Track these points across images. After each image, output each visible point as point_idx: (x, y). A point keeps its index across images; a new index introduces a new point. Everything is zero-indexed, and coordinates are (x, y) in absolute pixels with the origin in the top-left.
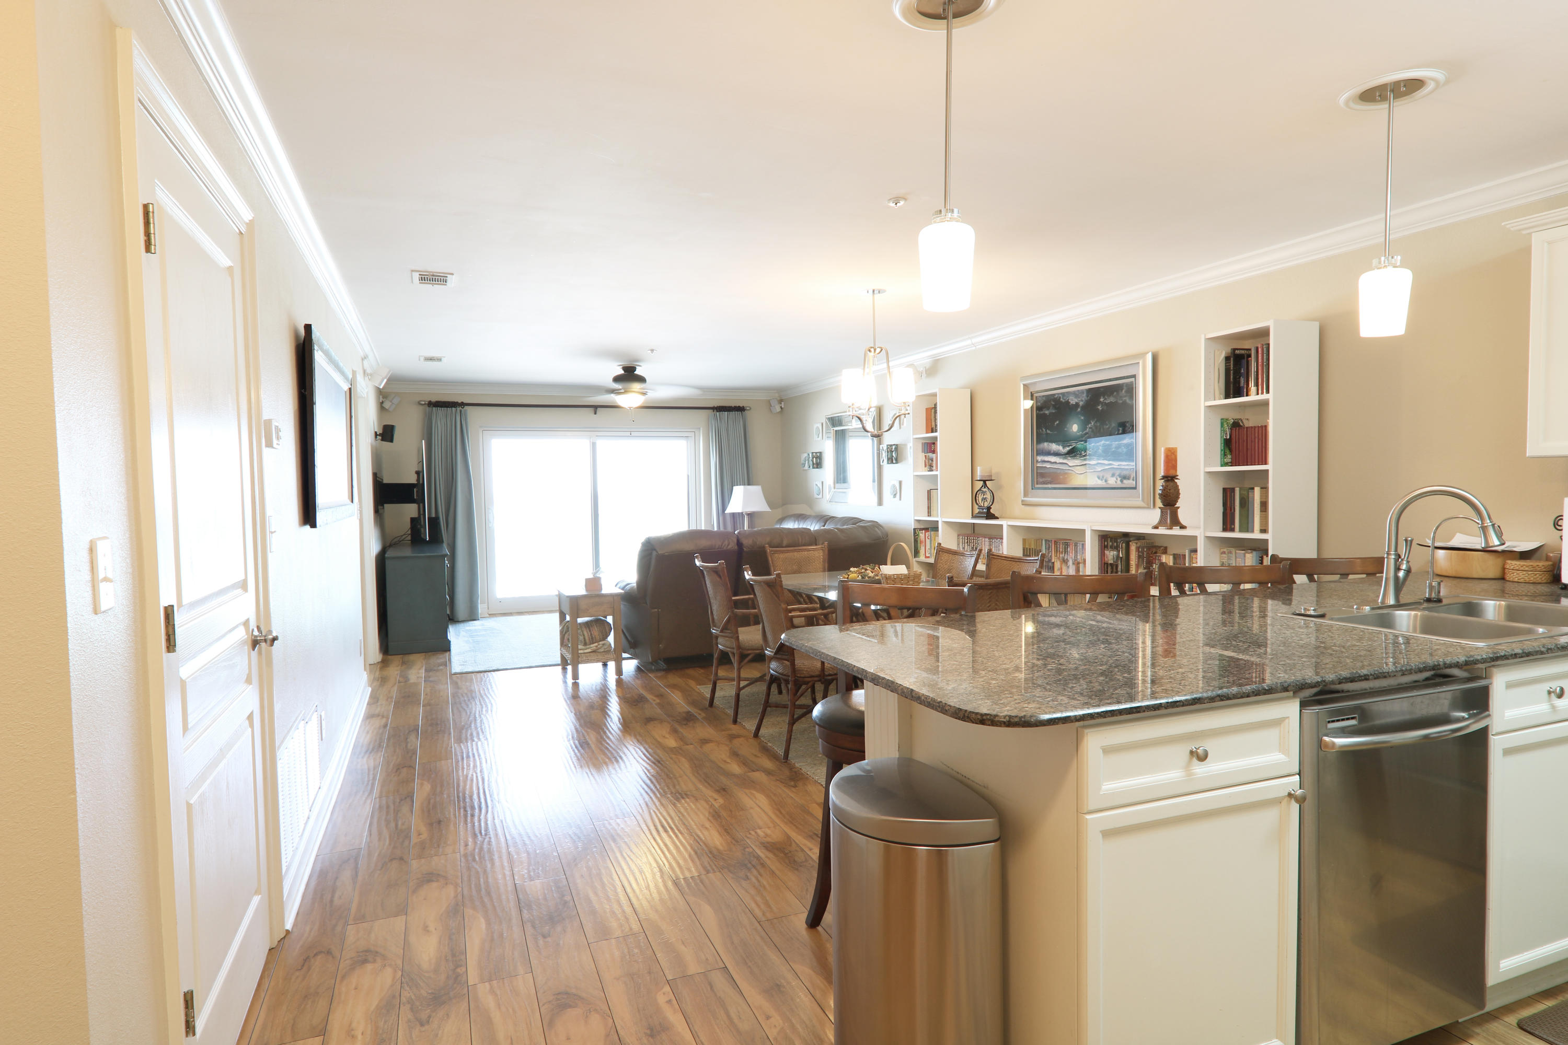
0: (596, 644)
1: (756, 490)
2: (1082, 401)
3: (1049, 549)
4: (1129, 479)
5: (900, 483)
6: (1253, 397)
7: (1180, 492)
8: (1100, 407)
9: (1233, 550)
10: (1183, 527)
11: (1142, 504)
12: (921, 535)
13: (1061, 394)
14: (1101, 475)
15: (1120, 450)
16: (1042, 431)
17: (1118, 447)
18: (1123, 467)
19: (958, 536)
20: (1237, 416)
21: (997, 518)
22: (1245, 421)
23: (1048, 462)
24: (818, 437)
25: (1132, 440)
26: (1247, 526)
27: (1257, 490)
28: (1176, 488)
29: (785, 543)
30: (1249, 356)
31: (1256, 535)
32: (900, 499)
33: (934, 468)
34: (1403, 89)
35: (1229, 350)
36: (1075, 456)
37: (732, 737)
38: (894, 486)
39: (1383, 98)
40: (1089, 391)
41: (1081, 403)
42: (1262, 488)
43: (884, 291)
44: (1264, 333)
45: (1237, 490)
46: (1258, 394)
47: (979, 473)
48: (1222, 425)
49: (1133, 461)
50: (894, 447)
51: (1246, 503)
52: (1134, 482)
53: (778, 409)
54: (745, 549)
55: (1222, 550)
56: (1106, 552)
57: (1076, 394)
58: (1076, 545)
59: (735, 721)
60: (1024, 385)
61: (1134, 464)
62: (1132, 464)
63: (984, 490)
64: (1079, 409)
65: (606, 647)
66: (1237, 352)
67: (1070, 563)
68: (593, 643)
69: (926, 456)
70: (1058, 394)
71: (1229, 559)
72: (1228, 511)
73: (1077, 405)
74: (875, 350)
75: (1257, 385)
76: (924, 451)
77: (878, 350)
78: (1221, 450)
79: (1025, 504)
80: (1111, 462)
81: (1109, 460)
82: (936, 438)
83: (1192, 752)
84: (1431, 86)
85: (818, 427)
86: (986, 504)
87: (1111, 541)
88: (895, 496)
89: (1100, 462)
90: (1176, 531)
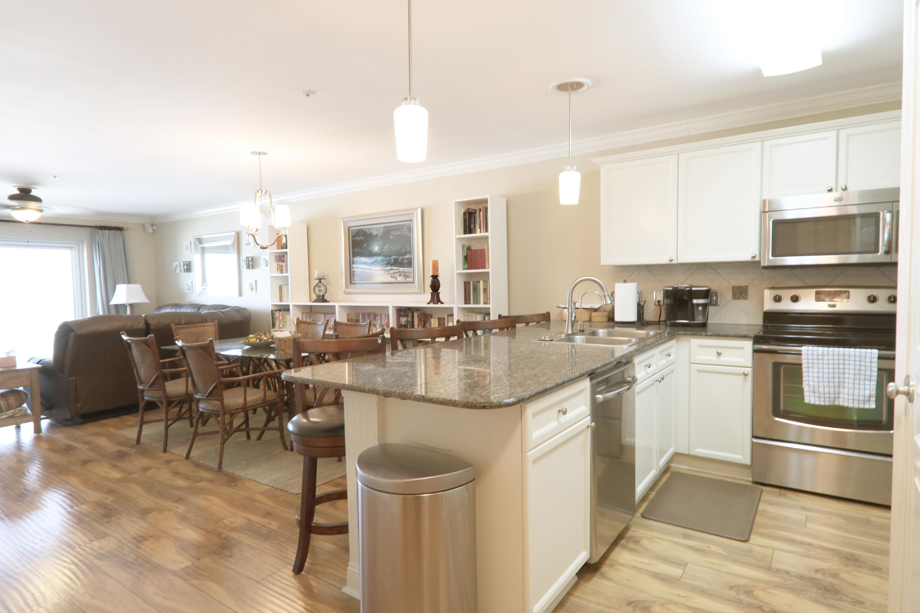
0: (12, 411)
1: (137, 287)
2: (380, 233)
3: (364, 318)
4: (409, 277)
5: (256, 281)
6: (478, 234)
7: (441, 284)
8: (391, 237)
9: (470, 314)
10: (442, 303)
11: (418, 291)
12: (276, 314)
13: (368, 228)
14: (393, 275)
15: (404, 261)
16: (356, 250)
17: (403, 260)
18: (406, 271)
19: (303, 313)
20: (469, 244)
21: (328, 302)
22: (472, 247)
23: (360, 268)
24: (187, 251)
25: (410, 256)
26: (477, 301)
27: (481, 282)
28: (438, 282)
29: (183, 322)
30: (475, 213)
31: (482, 305)
32: (256, 292)
33: (284, 271)
34: (575, 87)
35: (466, 209)
36: (377, 264)
37: (168, 462)
38: (251, 284)
39: (567, 90)
40: (384, 228)
41: (380, 234)
42: (484, 281)
43: (267, 154)
44: (485, 201)
45: (471, 283)
46: (481, 233)
47: (316, 274)
48: (463, 248)
49: (411, 267)
50: (250, 259)
51: (476, 289)
52: (413, 279)
53: (151, 231)
54: (152, 328)
55: (465, 314)
56: (401, 319)
57: (376, 229)
58: (381, 315)
59: (165, 451)
60: (344, 222)
61: (412, 268)
62: (411, 269)
63: (320, 285)
64: (379, 238)
65: (23, 412)
66: (469, 210)
67: (378, 326)
68: (10, 410)
69: (278, 264)
70: (366, 229)
71: (468, 318)
72: (467, 293)
73: (377, 235)
74: (262, 192)
75: (480, 228)
76: (276, 261)
77: (264, 192)
78: (463, 262)
79: (346, 293)
80: (398, 268)
81: (398, 267)
82: (286, 253)
83: (559, 411)
84: (585, 87)
85: (186, 245)
86: (321, 294)
87: (403, 312)
88: (252, 290)
89: (392, 268)
90: (439, 305)
